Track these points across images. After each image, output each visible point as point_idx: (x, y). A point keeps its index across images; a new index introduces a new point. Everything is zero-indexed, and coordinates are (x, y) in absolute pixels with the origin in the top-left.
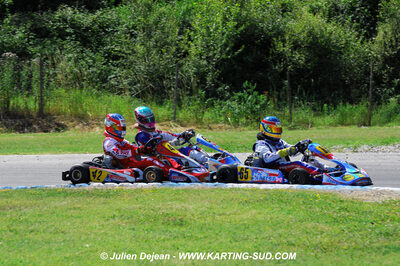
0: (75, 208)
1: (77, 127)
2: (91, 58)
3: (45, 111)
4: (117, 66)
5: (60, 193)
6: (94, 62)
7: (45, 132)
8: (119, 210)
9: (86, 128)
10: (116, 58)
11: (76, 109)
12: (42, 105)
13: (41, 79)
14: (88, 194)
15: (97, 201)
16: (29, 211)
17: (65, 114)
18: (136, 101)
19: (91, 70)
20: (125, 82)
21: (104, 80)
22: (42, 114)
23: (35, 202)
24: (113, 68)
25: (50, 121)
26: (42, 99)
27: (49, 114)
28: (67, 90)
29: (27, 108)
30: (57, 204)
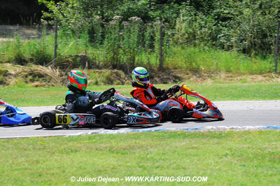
0: (192, 148)
1: (191, 79)
2: (203, 20)
3: (165, 66)
4: (226, 26)
5: (179, 135)
6: (206, 24)
7: (164, 83)
8: (231, 149)
9: (199, 80)
10: (225, 19)
11: (191, 64)
12: (162, 61)
13: (162, 39)
14: (203, 135)
15: (211, 141)
16: (154, 150)
17: (181, 68)
18: (242, 56)
19: (203, 30)
20: (233, 40)
21: (215, 39)
22: (162, 68)
23: (159, 143)
24: (221, 27)
25: (169, 74)
26: (162, 56)
27: (168, 68)
28: (183, 48)
29: (149, 63)
30: (177, 144)
